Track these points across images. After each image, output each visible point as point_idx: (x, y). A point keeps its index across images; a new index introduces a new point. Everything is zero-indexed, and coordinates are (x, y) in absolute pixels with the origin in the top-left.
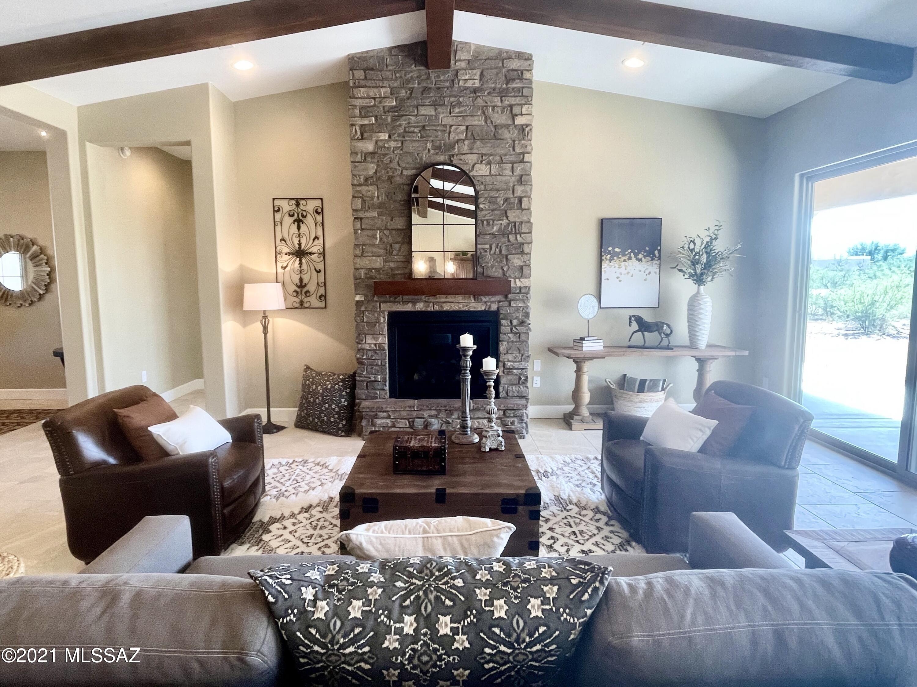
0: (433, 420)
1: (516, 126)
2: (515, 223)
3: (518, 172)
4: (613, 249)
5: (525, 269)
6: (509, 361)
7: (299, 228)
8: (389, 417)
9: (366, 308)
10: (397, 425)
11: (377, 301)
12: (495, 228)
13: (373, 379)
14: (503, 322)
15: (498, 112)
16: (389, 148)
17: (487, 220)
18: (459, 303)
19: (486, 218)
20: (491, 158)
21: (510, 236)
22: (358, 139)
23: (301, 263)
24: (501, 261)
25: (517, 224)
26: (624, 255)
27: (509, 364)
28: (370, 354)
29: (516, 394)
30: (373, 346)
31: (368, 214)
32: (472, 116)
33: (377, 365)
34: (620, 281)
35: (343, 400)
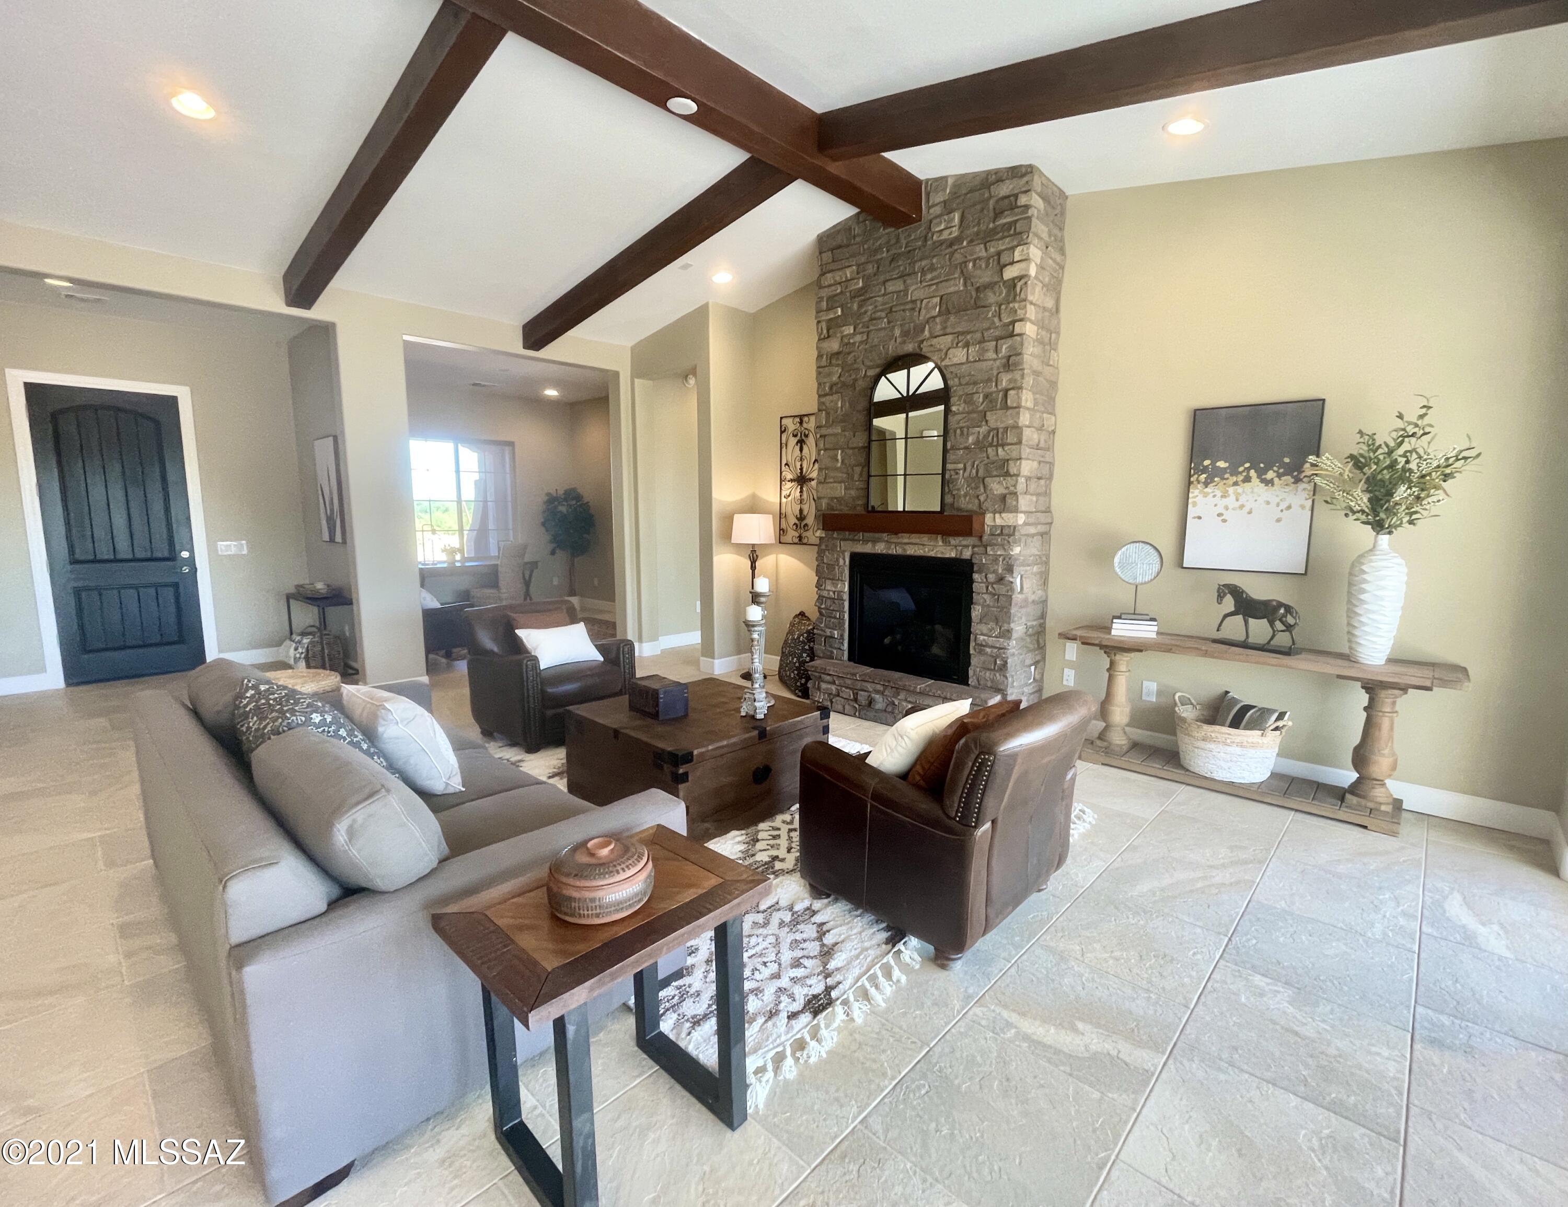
0: (877, 697)
1: (1005, 282)
2: (997, 429)
3: (1004, 350)
4: (1213, 463)
5: (1009, 500)
6: (982, 634)
7: (801, 450)
8: (833, 683)
9: (827, 546)
10: (841, 694)
11: (836, 539)
12: (971, 439)
13: (828, 634)
14: (976, 576)
15: (981, 266)
16: (854, 344)
17: (961, 428)
18: (923, 545)
19: (961, 425)
20: (969, 337)
21: (990, 450)
22: (825, 338)
23: (801, 492)
24: (977, 488)
25: (1001, 431)
26: (1235, 473)
27: (982, 638)
28: (829, 603)
29: (989, 684)
30: (831, 593)
31: (830, 431)
32: (947, 281)
33: (835, 618)
34: (1224, 521)
35: (805, 655)
